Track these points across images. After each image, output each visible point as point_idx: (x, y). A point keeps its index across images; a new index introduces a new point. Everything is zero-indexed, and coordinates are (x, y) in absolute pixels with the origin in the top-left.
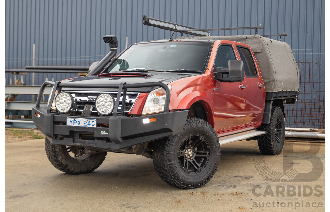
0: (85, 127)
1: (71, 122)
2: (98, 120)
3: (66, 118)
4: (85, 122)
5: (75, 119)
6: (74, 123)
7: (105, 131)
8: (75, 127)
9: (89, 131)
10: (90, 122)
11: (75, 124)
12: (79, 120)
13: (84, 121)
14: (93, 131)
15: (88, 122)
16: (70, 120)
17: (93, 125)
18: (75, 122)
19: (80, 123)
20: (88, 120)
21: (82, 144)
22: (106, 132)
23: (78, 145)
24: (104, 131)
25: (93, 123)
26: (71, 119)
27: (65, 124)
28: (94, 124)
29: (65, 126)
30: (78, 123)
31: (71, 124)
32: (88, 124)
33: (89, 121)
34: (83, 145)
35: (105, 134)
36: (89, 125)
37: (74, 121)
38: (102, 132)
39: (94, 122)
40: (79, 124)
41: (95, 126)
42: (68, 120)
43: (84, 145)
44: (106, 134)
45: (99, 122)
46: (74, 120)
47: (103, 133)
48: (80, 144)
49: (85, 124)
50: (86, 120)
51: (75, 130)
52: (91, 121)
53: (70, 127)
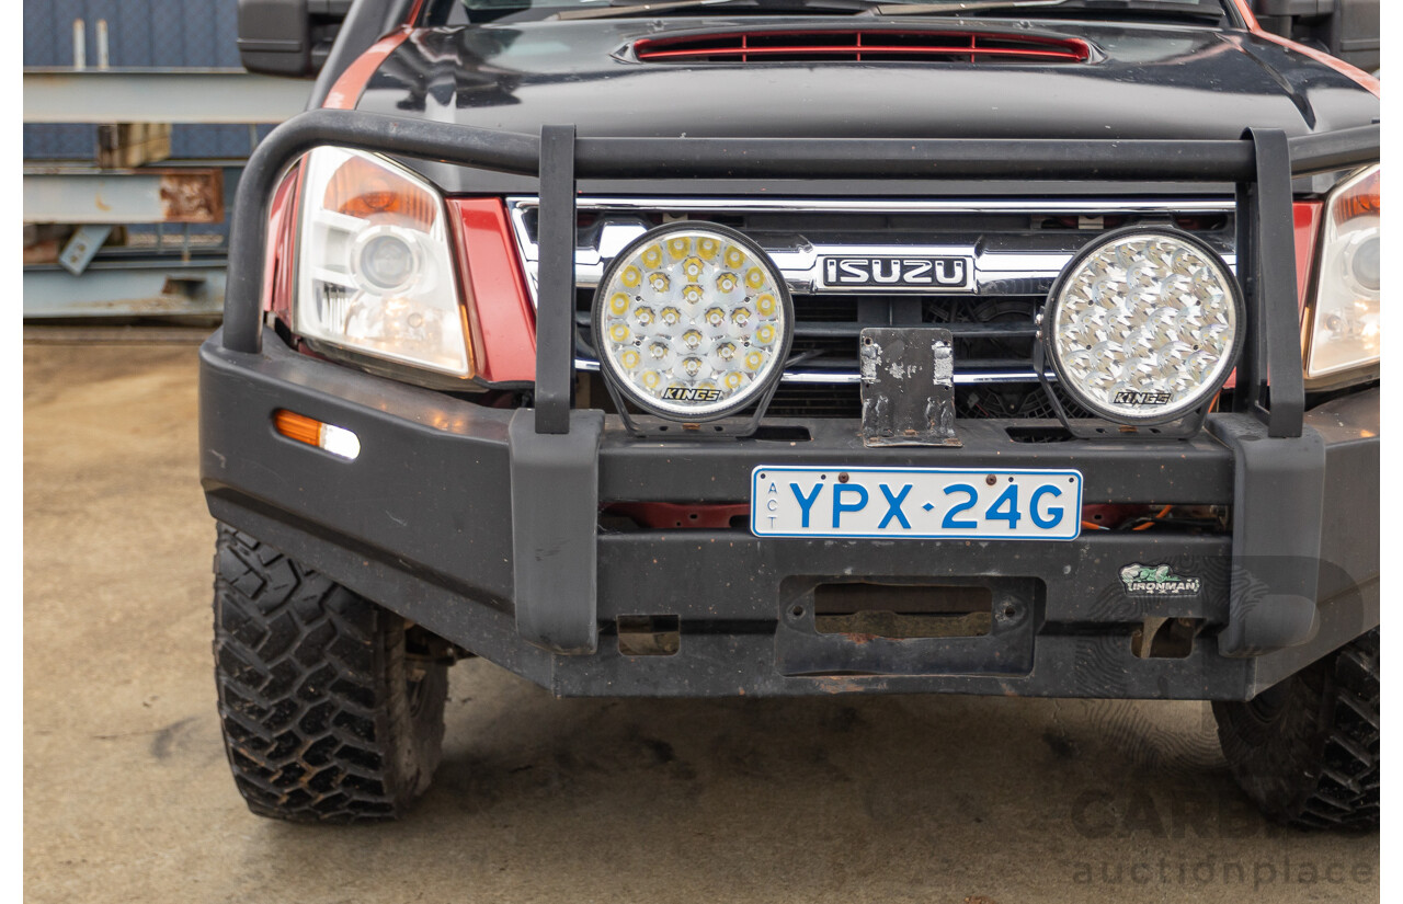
0: (948, 544)
1: (806, 505)
2: (1093, 471)
3: (741, 472)
4: (965, 498)
5: (844, 479)
6: (838, 508)
7: (1164, 569)
8: (841, 542)
9: (993, 573)
10: (1011, 493)
11: (843, 515)
12: (896, 480)
13: (948, 491)
14: (1036, 575)
15: (988, 496)
16: (795, 488)
17: (1049, 518)
18: (850, 498)
19: (903, 507)
20: (991, 481)
21: (877, 681)
22: (1180, 571)
23: (831, 690)
24: (1153, 566)
25: (1047, 501)
26: (807, 479)
27: (741, 522)
28: (1058, 514)
29: (735, 537)
30: (878, 506)
31: (805, 523)
32: (992, 514)
33: (1003, 483)
34: (882, 687)
35: (1162, 587)
36: (1007, 523)
37: (837, 490)
38: (1129, 573)
39: (1056, 492)
40: (895, 520)
41: (1068, 529)
42: (773, 488)
43: (890, 682)
44: (1176, 588)
45: (1111, 493)
46: (844, 484)
47: (1147, 580)
48: (859, 683)
49: (956, 519)
50: (976, 479)
51: (848, 572)
52: (1028, 483)
53: (785, 548)
